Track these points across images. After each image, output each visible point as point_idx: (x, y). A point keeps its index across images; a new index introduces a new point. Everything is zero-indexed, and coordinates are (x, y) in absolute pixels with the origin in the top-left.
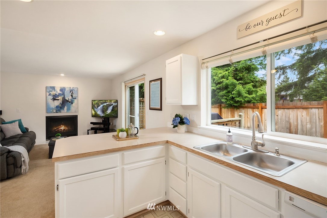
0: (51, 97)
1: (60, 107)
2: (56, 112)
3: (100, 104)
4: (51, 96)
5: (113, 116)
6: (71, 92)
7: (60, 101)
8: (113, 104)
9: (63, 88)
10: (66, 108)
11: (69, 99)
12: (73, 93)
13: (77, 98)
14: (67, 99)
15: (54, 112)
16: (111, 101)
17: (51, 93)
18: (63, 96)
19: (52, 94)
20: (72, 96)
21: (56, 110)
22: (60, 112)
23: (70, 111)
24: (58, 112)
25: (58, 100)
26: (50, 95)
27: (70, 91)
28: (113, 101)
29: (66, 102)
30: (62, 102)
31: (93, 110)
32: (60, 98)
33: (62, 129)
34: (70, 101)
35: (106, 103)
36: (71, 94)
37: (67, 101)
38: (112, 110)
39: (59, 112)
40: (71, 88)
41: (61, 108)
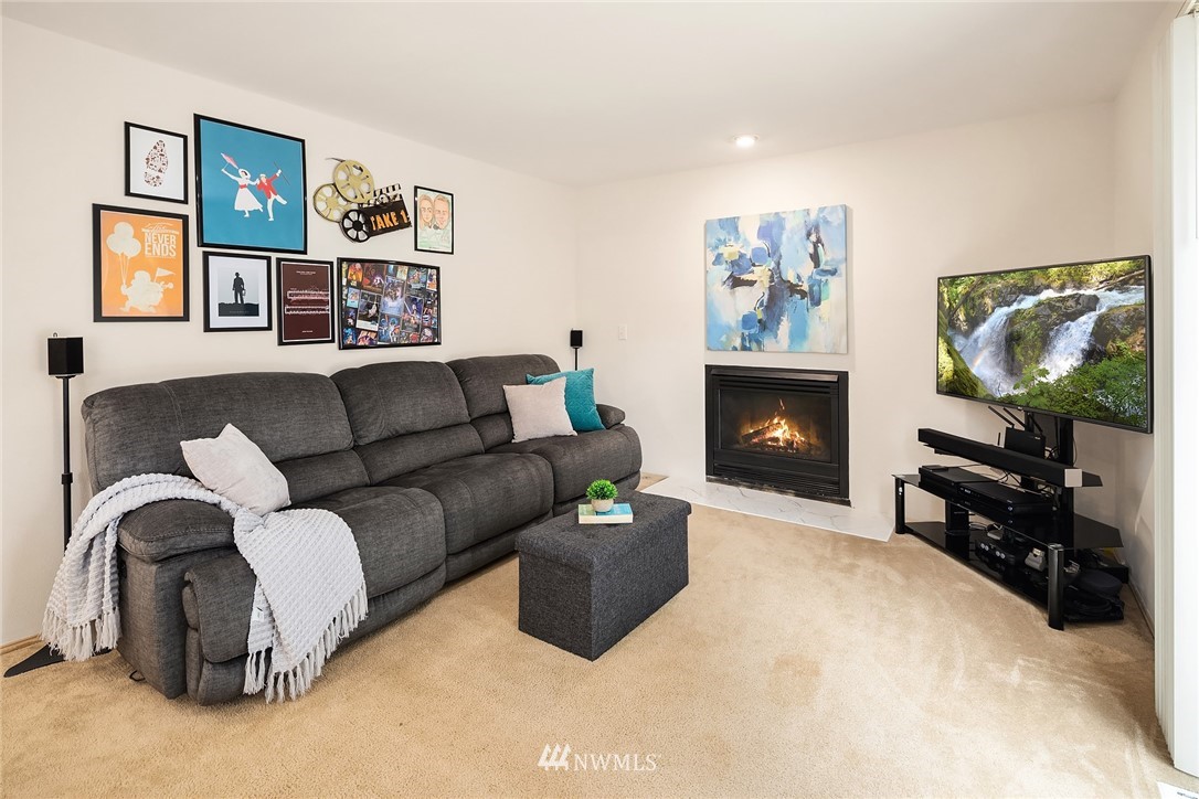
0: (723, 272)
1: (760, 321)
2: (744, 348)
3: (988, 301)
4: (724, 266)
5: (1100, 408)
6: (813, 238)
7: (760, 292)
8: (1095, 300)
9: (772, 219)
10: (785, 327)
11: (799, 277)
12: (819, 241)
13: (842, 269)
14: (790, 276)
15: (735, 349)
16: (1076, 272)
17: (722, 249)
18: (773, 265)
19: (726, 256)
20: (815, 258)
21: (743, 339)
22: (760, 350)
23: (806, 346)
24: (750, 349)
25: (751, 283)
26: (718, 260)
27: (804, 233)
28: (1097, 274)
29: (787, 293)
30: (766, 296)
31: (943, 347)
32: (760, 274)
33: (776, 440)
34: (805, 287)
35: (1036, 292)
36: (811, 250)
37: (793, 289)
38: (1092, 355)
39: (754, 346)
40: (813, 216)
41: (763, 325)
